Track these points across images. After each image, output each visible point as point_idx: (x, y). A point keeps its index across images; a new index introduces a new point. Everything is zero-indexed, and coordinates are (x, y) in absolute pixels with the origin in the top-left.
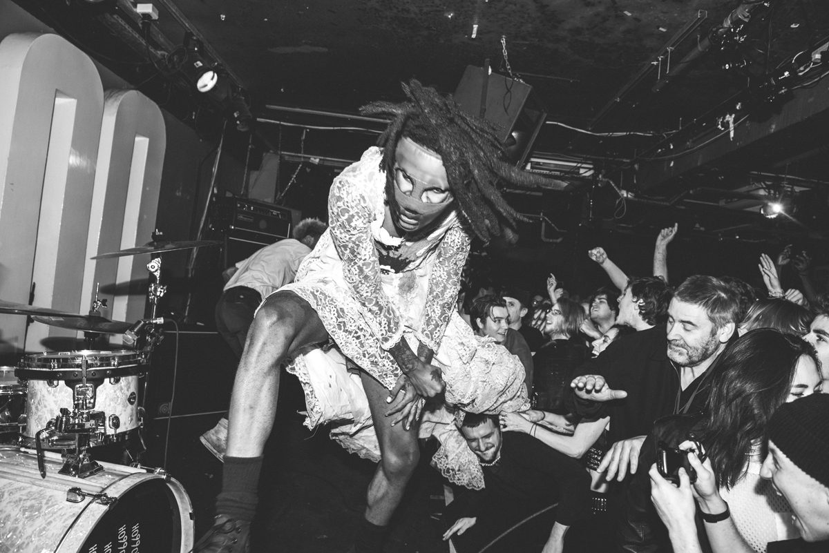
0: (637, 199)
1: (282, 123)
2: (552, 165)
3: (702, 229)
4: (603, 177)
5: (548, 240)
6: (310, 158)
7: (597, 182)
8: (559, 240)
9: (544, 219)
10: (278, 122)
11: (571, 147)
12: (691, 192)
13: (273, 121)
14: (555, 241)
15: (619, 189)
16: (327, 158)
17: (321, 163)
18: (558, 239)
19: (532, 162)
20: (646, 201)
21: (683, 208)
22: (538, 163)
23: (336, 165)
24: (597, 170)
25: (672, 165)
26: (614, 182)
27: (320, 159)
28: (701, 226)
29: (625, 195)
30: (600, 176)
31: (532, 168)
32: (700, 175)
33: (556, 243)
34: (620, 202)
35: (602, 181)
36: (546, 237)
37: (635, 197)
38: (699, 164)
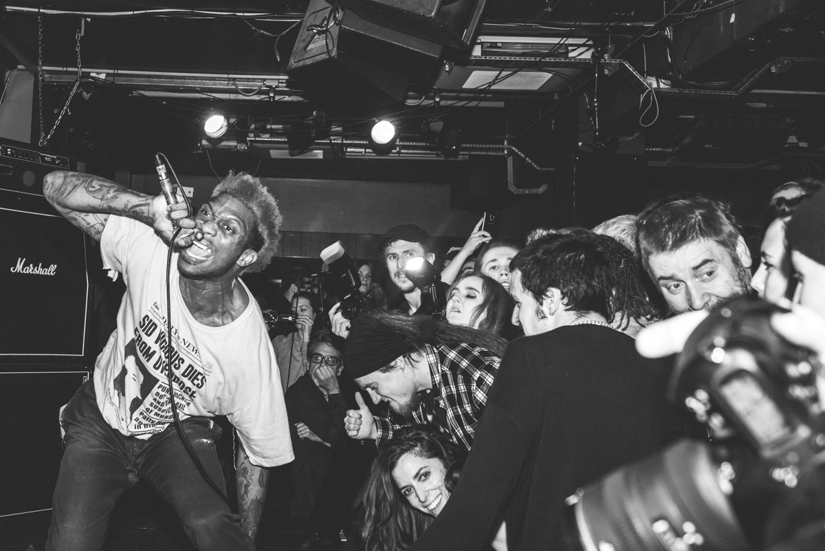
0: (677, 91)
1: (41, 10)
2: (518, 46)
3: (803, 145)
4: (612, 56)
5: (521, 191)
6: (90, 73)
7: (602, 67)
8: (541, 190)
9: (510, 151)
10: (37, 10)
11: (550, 9)
12: (773, 70)
13: (26, 9)
14: (534, 191)
15: (642, 74)
16: (120, 72)
17: (111, 79)
18: (539, 187)
19: (482, 44)
20: (693, 91)
21: (763, 105)
22: (494, 45)
23: (136, 82)
24: (599, 46)
25: (732, 20)
26: (632, 64)
27: (108, 75)
28: (800, 140)
29: (655, 85)
30: (606, 56)
31: (483, 53)
32: (786, 30)
33: (537, 195)
34: (648, 97)
35: (611, 64)
36: (517, 185)
37: (673, 86)
38: (781, 11)
